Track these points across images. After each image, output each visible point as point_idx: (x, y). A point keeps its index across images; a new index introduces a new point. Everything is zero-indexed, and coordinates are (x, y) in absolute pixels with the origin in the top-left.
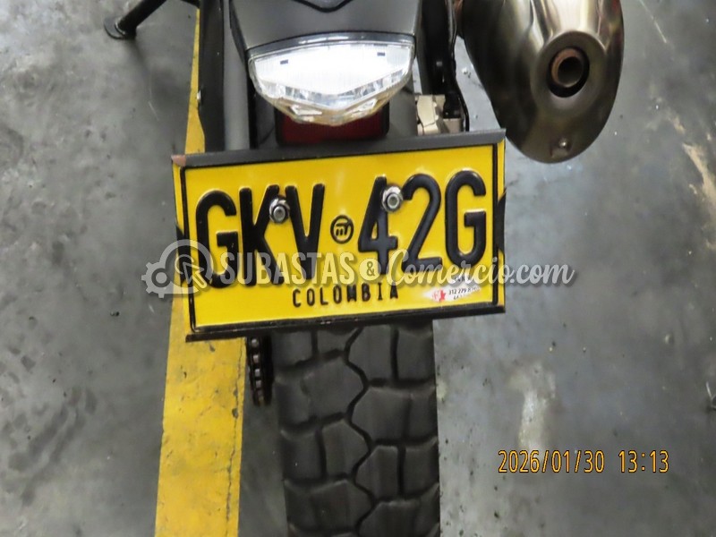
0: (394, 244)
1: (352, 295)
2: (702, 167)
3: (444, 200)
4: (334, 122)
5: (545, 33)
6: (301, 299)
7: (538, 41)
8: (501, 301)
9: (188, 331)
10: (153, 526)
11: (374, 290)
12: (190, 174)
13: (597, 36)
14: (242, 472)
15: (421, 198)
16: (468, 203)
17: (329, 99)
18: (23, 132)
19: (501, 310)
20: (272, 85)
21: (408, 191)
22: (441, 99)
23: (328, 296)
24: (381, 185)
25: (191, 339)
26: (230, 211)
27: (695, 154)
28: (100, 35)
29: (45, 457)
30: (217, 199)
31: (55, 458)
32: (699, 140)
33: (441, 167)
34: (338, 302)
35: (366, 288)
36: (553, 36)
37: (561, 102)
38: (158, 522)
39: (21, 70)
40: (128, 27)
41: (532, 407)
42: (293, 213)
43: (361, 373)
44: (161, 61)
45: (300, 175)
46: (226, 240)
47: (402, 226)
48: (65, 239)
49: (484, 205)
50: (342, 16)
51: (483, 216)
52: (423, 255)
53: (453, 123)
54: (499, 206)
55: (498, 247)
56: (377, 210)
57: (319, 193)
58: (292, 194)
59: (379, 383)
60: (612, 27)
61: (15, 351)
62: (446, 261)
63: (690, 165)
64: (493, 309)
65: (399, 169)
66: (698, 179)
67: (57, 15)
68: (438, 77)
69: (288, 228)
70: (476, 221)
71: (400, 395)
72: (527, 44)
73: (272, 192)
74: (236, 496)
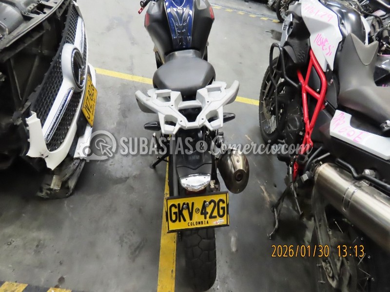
0: (207, 213)
1: (199, 223)
2: (264, 190)
3: (217, 204)
4: (196, 191)
5: (235, 170)
6: (190, 224)
7: (233, 171)
8: (228, 224)
9: (167, 231)
10: (158, 266)
11: (204, 222)
12: (168, 201)
13: (244, 170)
14: (176, 254)
15: (213, 204)
16: (221, 205)
17: (195, 186)
18: (134, 187)
19: (228, 226)
20: (184, 184)
21: (210, 203)
22: (214, 181)
23: (195, 224)
24: (205, 202)
25: (168, 233)
26: (176, 207)
27: (262, 187)
28: (149, 167)
29: (137, 252)
30: (173, 205)
31: (139, 252)
32: (263, 185)
33: (216, 198)
34: (197, 225)
35: (202, 222)
36: (236, 170)
37: (238, 182)
38: (160, 265)
39: (134, 175)
40: (154, 166)
41: (233, 239)
42: (188, 208)
43: (201, 237)
44: (160, 172)
45: (189, 200)
46: (175, 213)
47: (209, 210)
48: (141, 208)
49: (225, 205)
50: (197, 170)
51: (224, 207)
52: (213, 215)
53: (217, 186)
54: (228, 205)
55: (228, 213)
56: (204, 207)
57: (193, 204)
58: (188, 204)
59: (204, 239)
60: (247, 168)
61: (132, 230)
62: (218, 217)
63: (261, 189)
64: (227, 225)
65: (208, 199)
66: (263, 193)
67: (141, 164)
68: (214, 177)
69: (187, 211)
70: (223, 208)
71: (209, 241)
72: (231, 172)
73: (184, 204)
74: (175, 259)
